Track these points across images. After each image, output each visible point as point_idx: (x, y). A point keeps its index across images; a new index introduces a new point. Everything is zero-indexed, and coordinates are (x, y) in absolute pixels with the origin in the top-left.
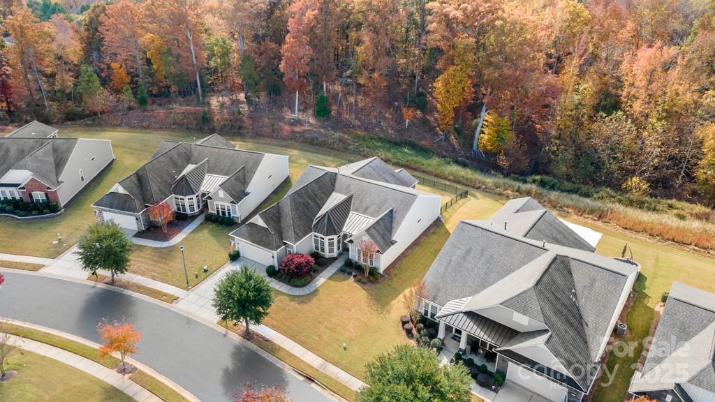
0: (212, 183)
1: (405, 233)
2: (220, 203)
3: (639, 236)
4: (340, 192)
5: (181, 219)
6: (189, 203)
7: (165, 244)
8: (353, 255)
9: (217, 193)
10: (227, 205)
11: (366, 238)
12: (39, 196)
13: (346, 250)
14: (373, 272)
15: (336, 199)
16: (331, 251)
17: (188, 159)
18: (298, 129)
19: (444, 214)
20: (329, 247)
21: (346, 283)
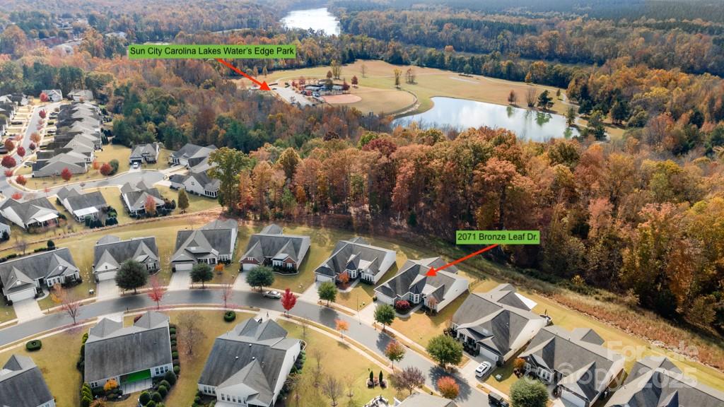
0: (364, 265)
1: (449, 296)
2: (367, 275)
3: (564, 307)
4: (421, 274)
5: (351, 280)
6: (353, 273)
7: (345, 291)
8: (426, 303)
9: (366, 270)
10: (370, 276)
11: (432, 296)
12: (289, 265)
13: (423, 301)
14: (434, 311)
15: (419, 278)
16: (416, 301)
17: (351, 252)
18: (398, 232)
19: (471, 288)
20: (416, 298)
21: (422, 315)
